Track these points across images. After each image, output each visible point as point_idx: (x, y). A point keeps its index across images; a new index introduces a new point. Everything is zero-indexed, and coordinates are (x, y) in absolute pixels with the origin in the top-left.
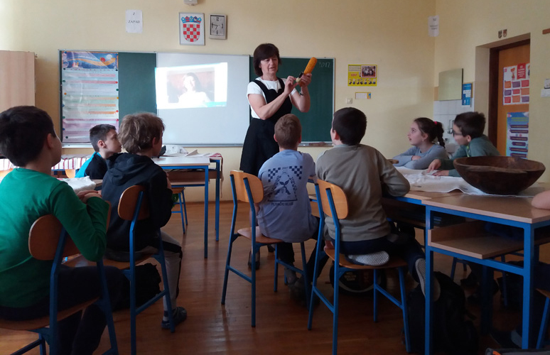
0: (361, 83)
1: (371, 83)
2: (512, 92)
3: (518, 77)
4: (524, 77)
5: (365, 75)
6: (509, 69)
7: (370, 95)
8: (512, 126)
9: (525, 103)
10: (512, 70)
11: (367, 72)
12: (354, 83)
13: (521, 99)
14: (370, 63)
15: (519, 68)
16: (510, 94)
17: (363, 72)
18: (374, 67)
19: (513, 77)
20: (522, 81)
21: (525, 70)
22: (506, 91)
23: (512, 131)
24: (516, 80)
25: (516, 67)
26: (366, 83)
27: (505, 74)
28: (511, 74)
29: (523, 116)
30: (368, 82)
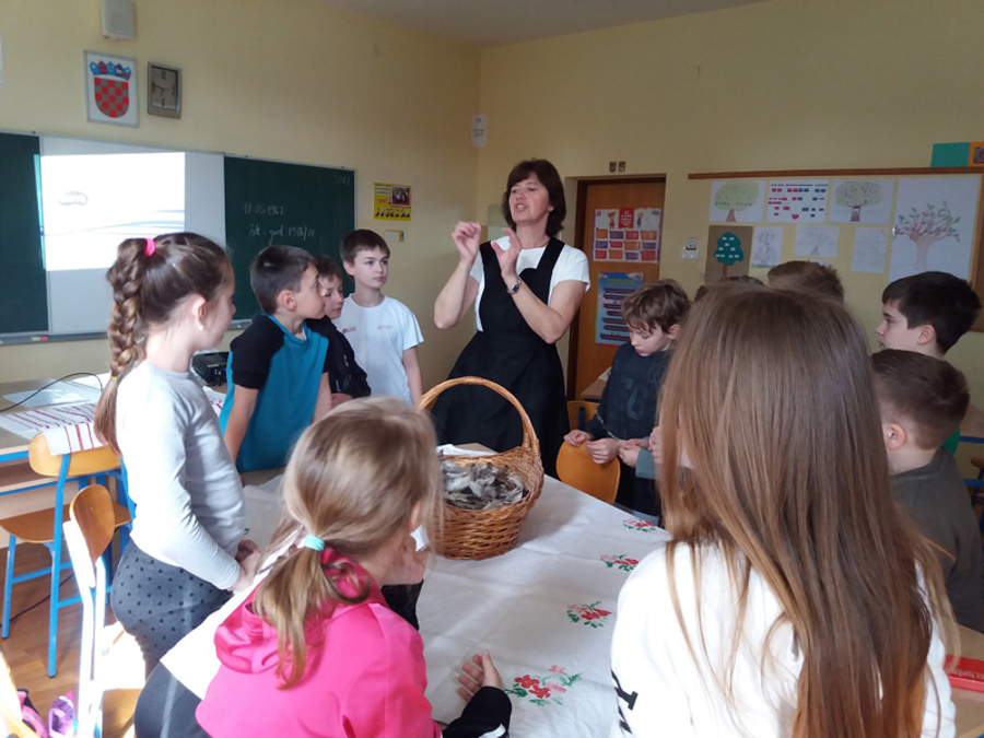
0: (392, 215)
1: (403, 216)
2: (609, 245)
3: (621, 226)
4: (631, 226)
5: (396, 201)
6: (605, 213)
7: (402, 235)
8: (607, 290)
9: (630, 261)
10: (611, 215)
11: (398, 197)
12: (382, 215)
13: (624, 256)
14: (402, 183)
15: (622, 213)
16: (606, 247)
17: (394, 197)
18: (408, 190)
19: (612, 225)
20: (627, 232)
21: (633, 218)
22: (598, 242)
23: (606, 297)
24: (616, 228)
25: (617, 212)
26: (397, 216)
27: (597, 218)
28: (609, 220)
29: (627, 278)
30: (400, 214)
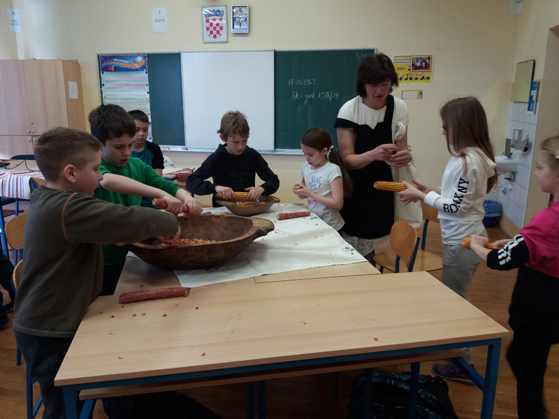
0: (411, 79)
1: (423, 78)
5: (415, 68)
7: (421, 93)
11: (418, 64)
14: (424, 53)
17: (413, 65)
18: (429, 58)
26: (417, 79)
30: (420, 77)
